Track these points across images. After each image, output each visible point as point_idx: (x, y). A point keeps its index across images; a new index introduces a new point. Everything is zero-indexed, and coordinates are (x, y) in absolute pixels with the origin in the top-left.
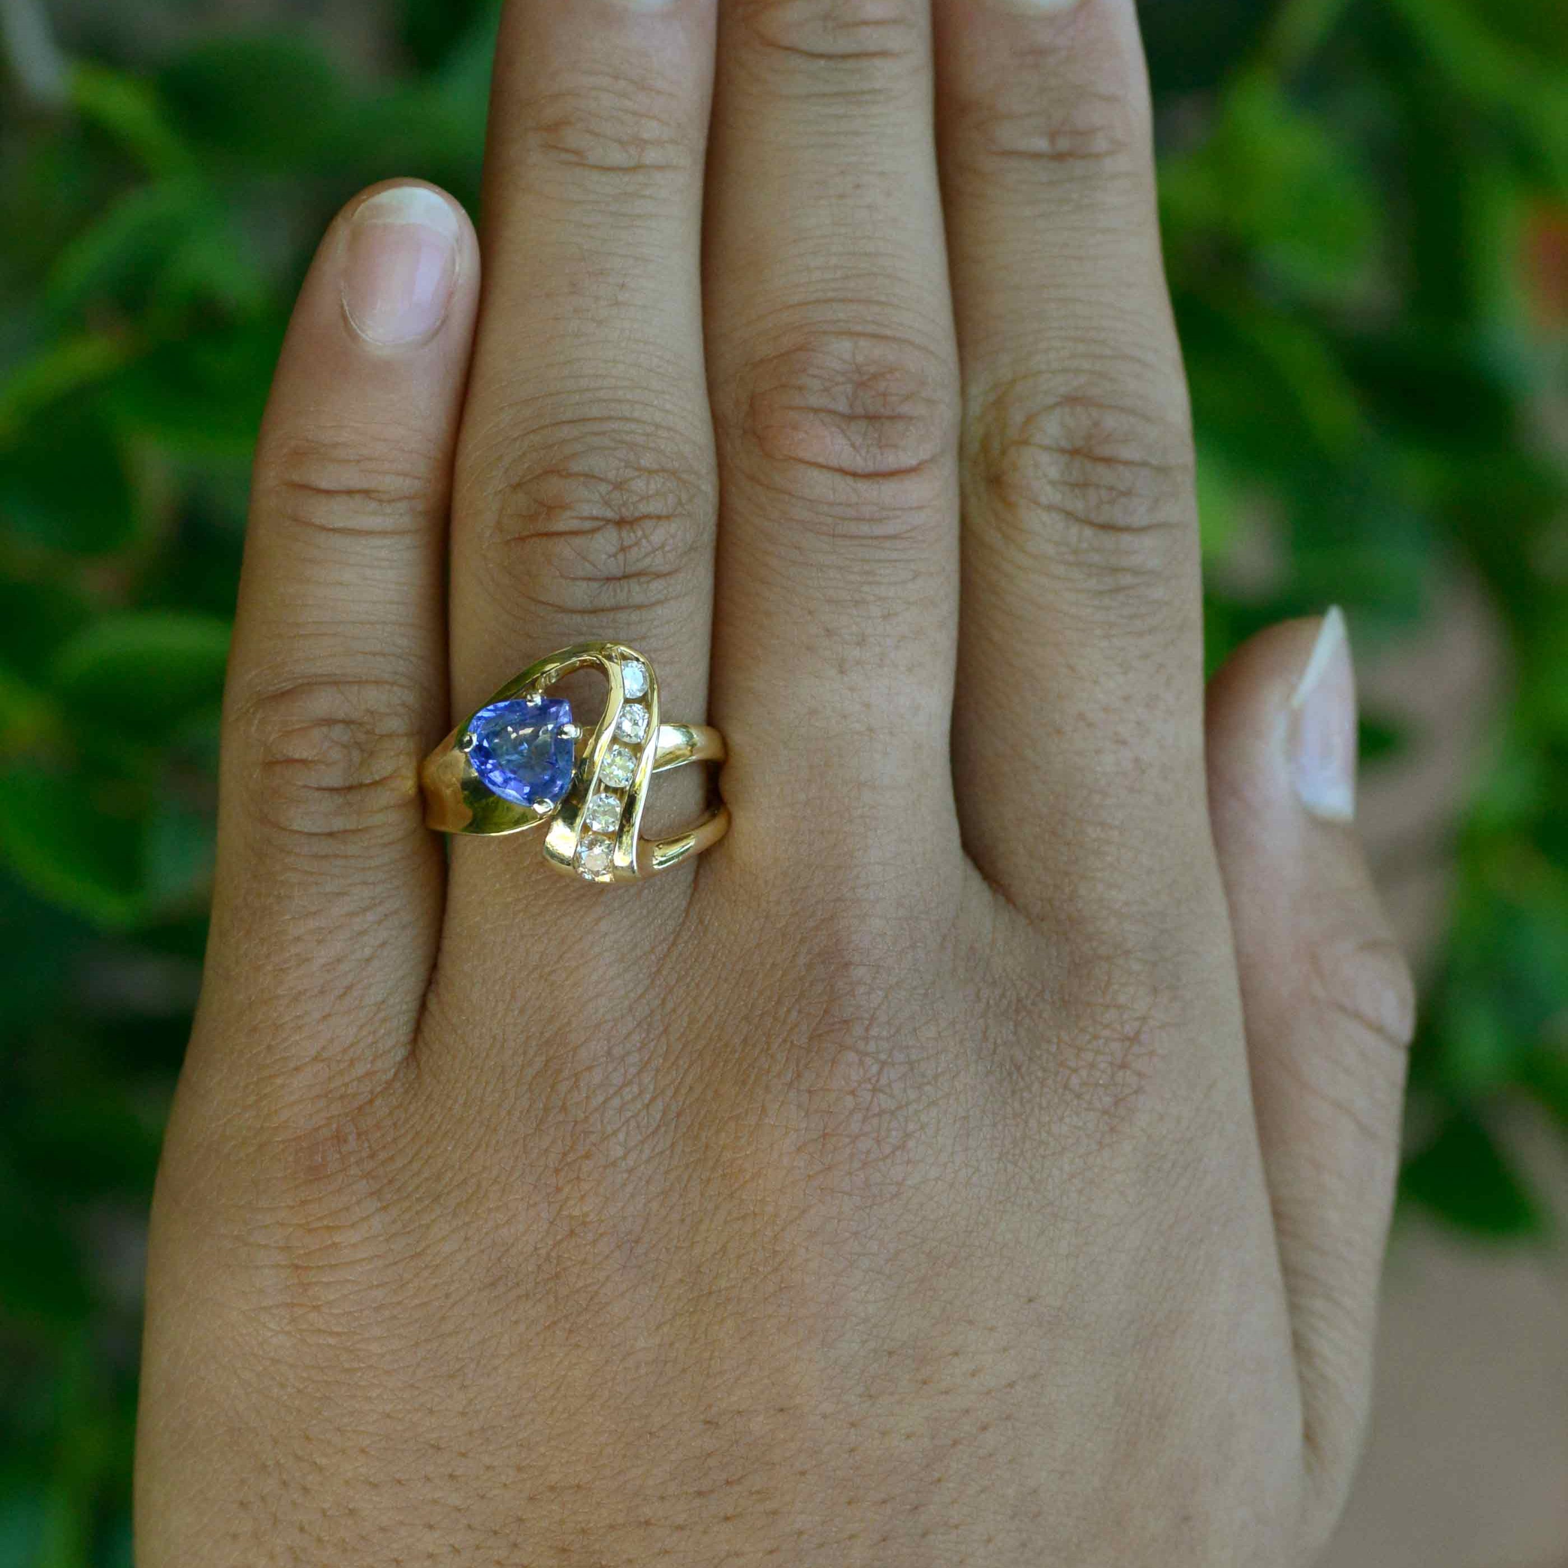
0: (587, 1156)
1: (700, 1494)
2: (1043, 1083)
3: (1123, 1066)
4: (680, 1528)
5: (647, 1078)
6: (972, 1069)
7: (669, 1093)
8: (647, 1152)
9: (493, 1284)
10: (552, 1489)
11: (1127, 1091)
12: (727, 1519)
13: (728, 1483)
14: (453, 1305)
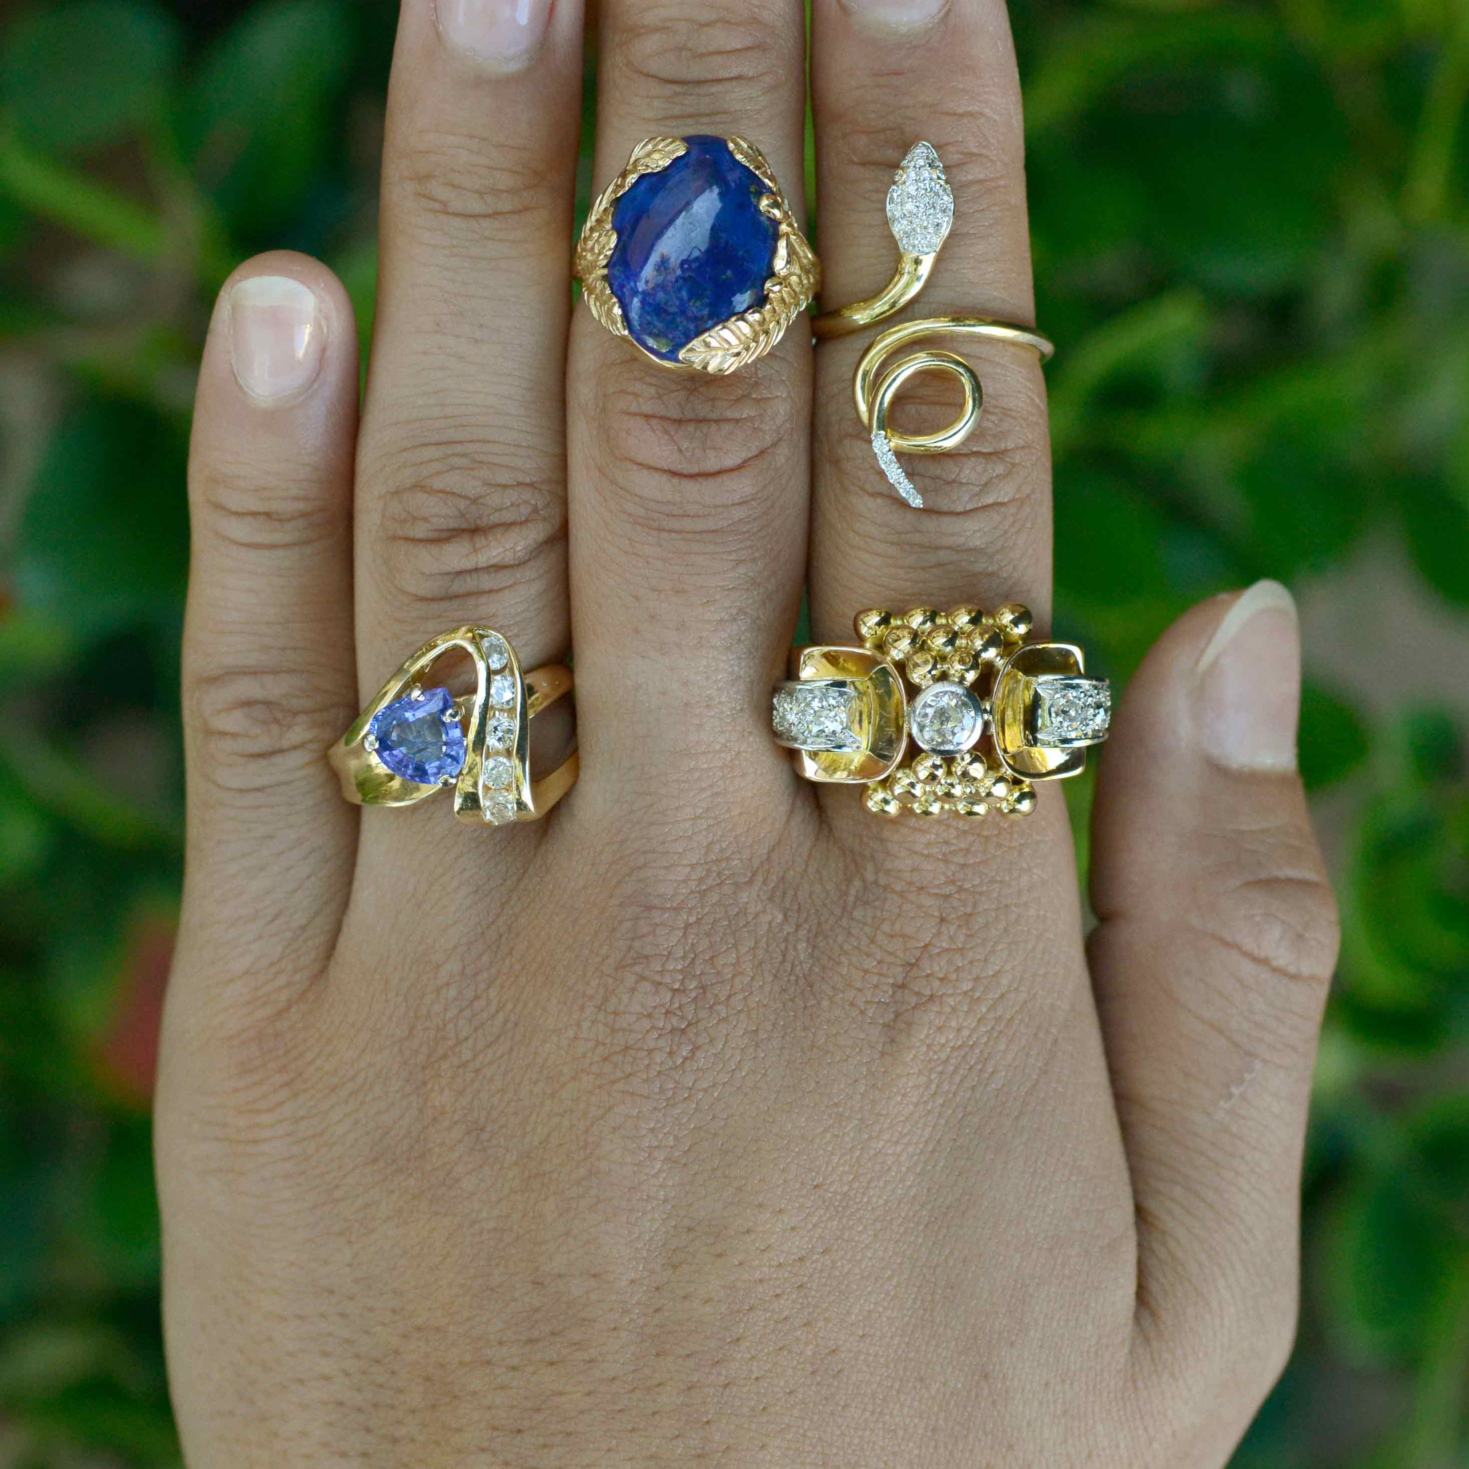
0: (445, 1057)
1: (530, 1341)
2: (831, 999)
3: (903, 986)
4: (514, 1368)
5: (493, 993)
6: (767, 989)
7: (510, 1006)
8: (490, 1055)
9: (376, 1160)
10: (419, 1329)
11: (905, 1007)
12: (552, 1364)
13: (553, 1334)
14: (345, 1176)
